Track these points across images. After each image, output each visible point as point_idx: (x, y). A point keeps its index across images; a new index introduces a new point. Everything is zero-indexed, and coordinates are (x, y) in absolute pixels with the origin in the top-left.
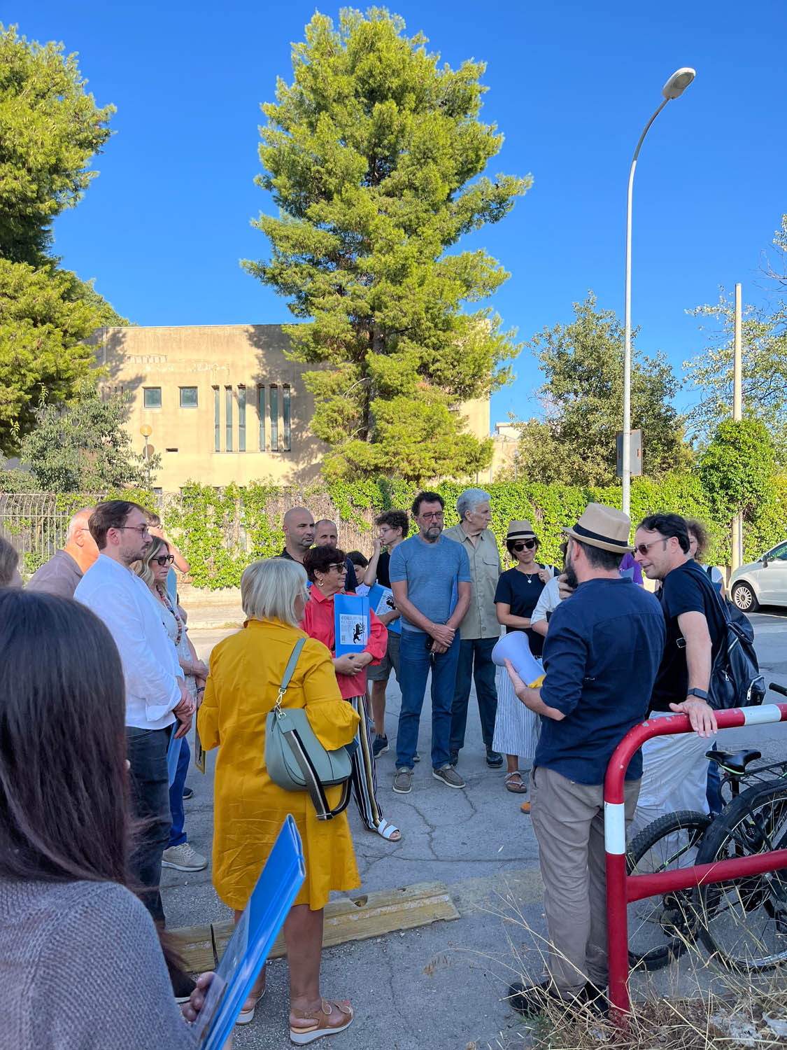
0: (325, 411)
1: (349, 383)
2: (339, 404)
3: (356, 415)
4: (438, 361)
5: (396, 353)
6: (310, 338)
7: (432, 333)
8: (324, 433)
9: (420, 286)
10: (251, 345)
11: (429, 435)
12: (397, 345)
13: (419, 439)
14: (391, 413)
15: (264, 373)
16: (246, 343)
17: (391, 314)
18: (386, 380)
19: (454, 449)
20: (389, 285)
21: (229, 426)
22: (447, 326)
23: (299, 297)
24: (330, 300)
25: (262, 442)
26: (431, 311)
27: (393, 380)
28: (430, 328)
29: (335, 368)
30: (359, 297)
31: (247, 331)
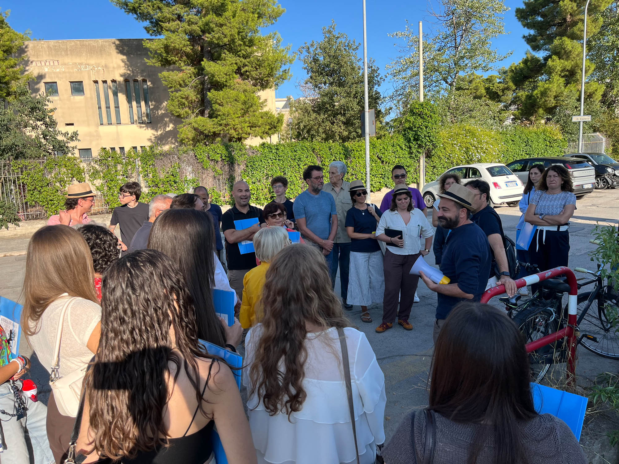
0: (177, 98)
1: (190, 80)
2: (186, 93)
3: (197, 100)
4: (246, 65)
5: (221, 60)
6: (163, 50)
7: (242, 48)
8: (177, 112)
9: (233, 17)
10: (118, 53)
11: (245, 112)
12: (221, 55)
13: (240, 115)
14: (221, 99)
15: (129, 72)
16: (113, 51)
17: (217, 36)
18: (217, 78)
19: (261, 121)
20: (215, 16)
21: (108, 107)
22: (251, 43)
23: (151, 22)
24: (173, 25)
25: (132, 117)
26: (241, 34)
27: (221, 79)
28: (241, 45)
29: (180, 70)
30: (193, 23)
31: (114, 43)
